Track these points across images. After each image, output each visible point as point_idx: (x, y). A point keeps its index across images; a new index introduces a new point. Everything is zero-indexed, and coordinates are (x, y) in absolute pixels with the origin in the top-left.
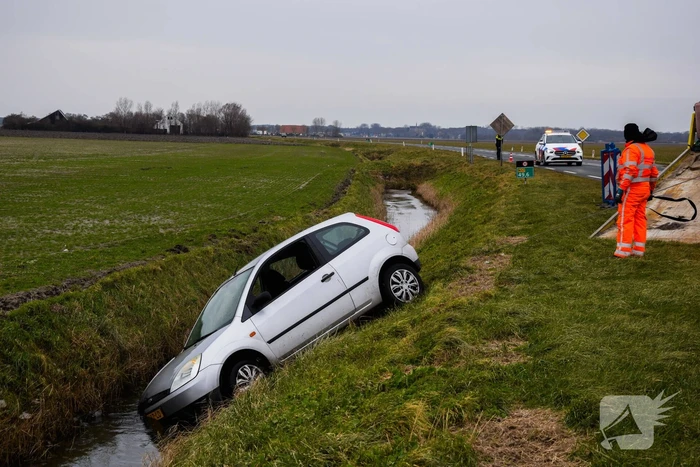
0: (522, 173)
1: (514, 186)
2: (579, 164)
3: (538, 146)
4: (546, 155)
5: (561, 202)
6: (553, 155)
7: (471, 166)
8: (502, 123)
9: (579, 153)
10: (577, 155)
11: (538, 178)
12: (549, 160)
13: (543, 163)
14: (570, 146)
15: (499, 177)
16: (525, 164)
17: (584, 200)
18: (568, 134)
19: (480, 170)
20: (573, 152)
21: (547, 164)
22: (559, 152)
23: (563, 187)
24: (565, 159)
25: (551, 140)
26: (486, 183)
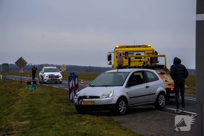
0: (30, 88)
1: (27, 95)
2: (61, 83)
3: (40, 74)
4: (45, 78)
5: (49, 103)
6: (48, 78)
7: (5, 84)
8: (21, 62)
9: (61, 77)
10: (60, 78)
11: (39, 90)
12: (46, 81)
13: (42, 82)
14: (56, 74)
15: (20, 90)
16: (32, 83)
17: (61, 101)
18: (55, 68)
19: (10, 86)
20: (58, 76)
21: (45, 83)
22: (50, 76)
23: (51, 94)
24: (54, 80)
25: (46, 71)
26: (13, 93)
